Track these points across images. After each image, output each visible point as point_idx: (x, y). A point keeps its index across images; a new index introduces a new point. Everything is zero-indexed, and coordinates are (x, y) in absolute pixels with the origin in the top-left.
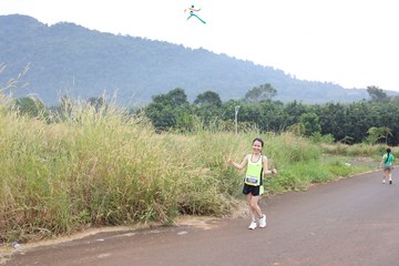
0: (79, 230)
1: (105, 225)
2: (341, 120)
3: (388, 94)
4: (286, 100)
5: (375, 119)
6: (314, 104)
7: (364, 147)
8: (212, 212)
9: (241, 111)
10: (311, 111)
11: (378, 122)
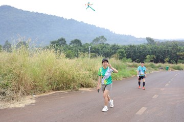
2: (135, 52)
3: (155, 41)
5: (149, 52)
6: (123, 45)
10: (122, 48)
11: (150, 53)
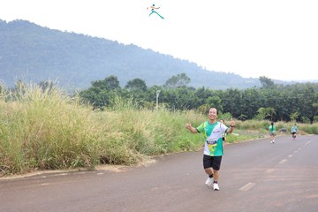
0: (29, 172)
1: (47, 169)
2: (238, 102)
3: (275, 83)
4: (198, 86)
5: (263, 101)
6: (218, 89)
7: (253, 122)
8: (123, 162)
9: (161, 94)
10: (215, 95)
11: (265, 103)
